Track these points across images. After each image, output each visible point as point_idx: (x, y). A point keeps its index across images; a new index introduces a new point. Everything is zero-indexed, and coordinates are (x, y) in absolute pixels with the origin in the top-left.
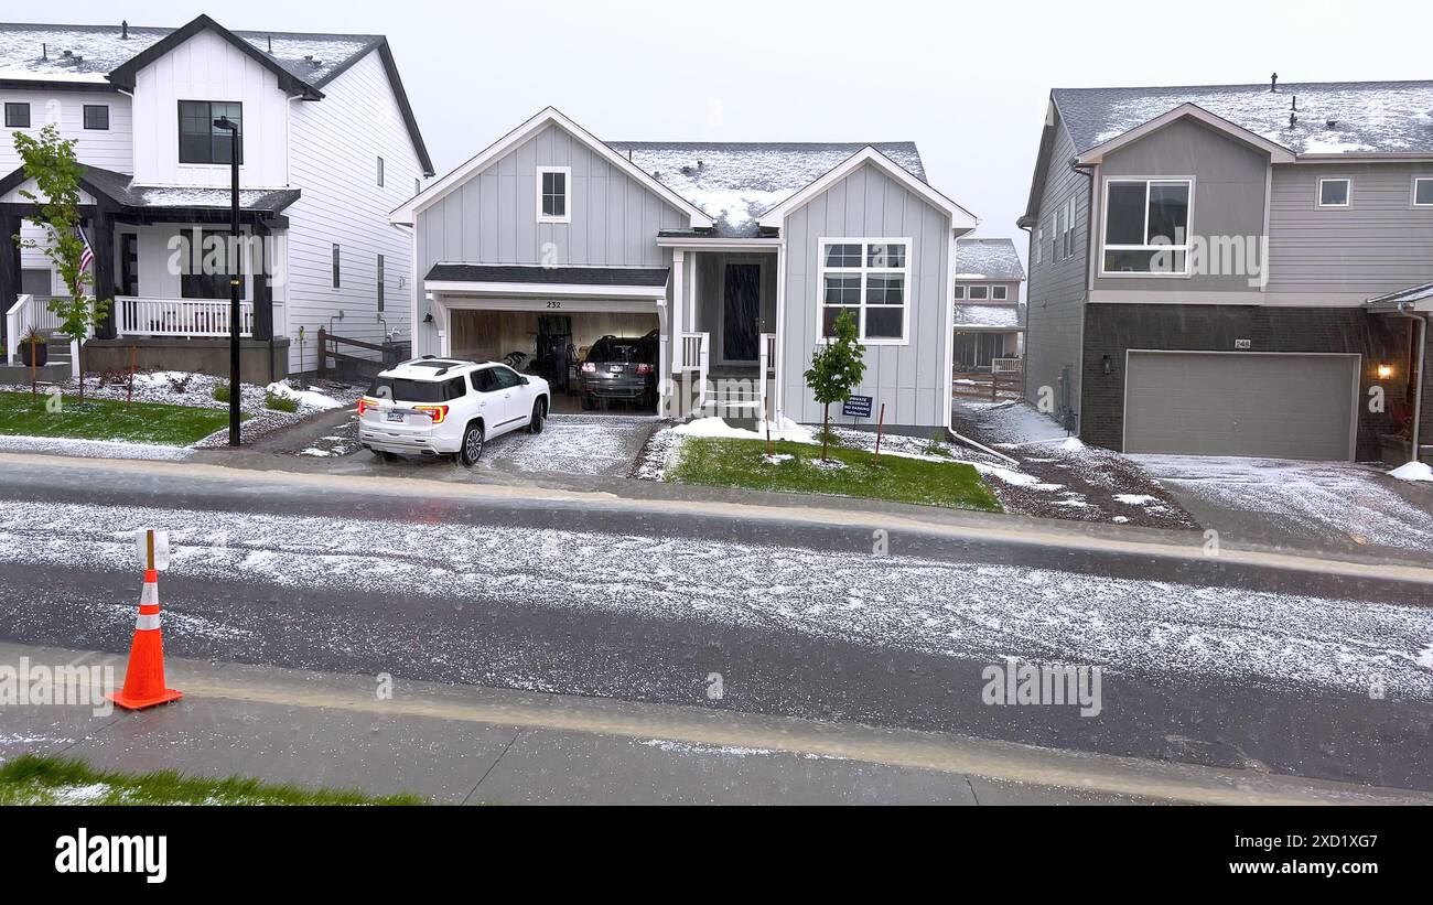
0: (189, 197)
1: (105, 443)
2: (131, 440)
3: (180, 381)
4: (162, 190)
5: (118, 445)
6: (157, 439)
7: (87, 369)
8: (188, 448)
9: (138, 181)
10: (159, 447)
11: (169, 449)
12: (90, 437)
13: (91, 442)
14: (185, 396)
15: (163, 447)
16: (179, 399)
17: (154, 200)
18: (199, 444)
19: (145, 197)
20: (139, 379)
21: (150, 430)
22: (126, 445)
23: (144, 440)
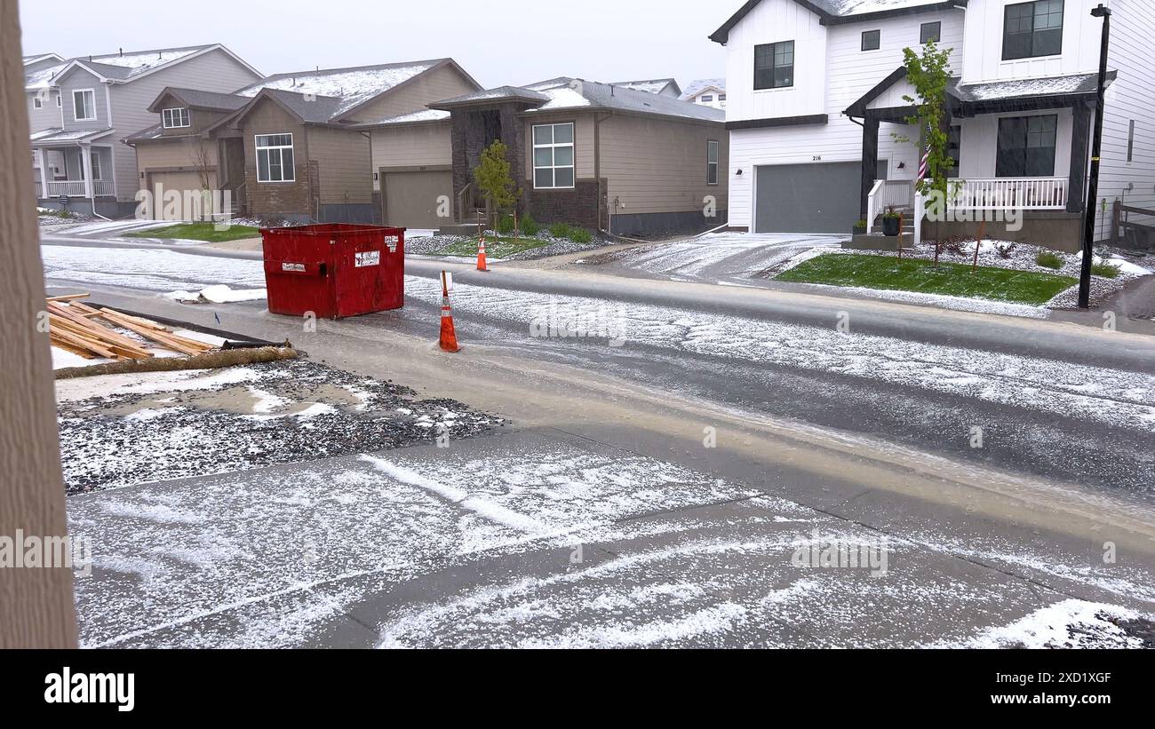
0: (1013, 89)
1: (968, 299)
2: (990, 298)
3: (1005, 248)
4: (988, 86)
5: (979, 302)
6: (1009, 299)
7: (925, 237)
8: (1041, 308)
9: (967, 80)
10: (1015, 305)
11: (1026, 307)
12: (955, 294)
13: (957, 298)
14: (1011, 261)
15: (1019, 305)
16: (1008, 263)
17: (984, 95)
18: (1049, 303)
19: (975, 93)
20: (969, 247)
21: (1002, 290)
22: (986, 302)
23: (1000, 299)
